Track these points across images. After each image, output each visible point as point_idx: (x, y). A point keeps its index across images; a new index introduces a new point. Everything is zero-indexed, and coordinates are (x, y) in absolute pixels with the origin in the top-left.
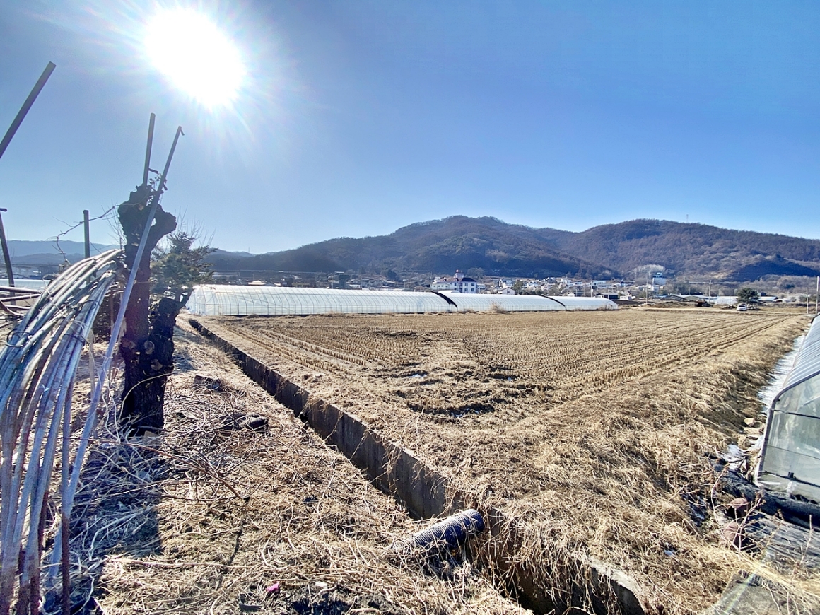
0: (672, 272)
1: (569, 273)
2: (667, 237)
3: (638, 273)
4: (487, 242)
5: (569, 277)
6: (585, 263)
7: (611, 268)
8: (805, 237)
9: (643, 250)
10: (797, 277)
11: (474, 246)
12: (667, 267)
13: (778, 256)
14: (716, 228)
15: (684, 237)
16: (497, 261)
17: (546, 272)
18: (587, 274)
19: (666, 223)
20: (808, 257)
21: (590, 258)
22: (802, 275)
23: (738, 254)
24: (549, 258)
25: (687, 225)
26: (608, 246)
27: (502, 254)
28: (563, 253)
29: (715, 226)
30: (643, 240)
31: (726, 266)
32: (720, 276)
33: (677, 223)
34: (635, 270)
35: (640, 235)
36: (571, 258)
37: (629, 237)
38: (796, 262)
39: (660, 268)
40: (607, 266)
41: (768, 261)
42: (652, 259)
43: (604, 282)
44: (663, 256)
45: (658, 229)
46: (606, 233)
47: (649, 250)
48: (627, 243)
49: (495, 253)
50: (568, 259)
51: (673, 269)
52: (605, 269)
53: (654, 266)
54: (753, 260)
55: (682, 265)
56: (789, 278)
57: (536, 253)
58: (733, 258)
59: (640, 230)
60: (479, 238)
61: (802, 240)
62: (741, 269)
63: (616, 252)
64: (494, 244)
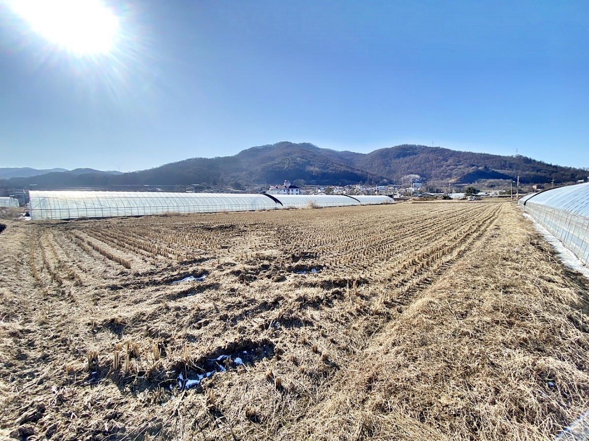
0: (424, 179)
1: (361, 182)
2: (421, 157)
3: (404, 180)
4: (306, 161)
5: (361, 185)
6: (371, 175)
7: (387, 177)
8: (501, 155)
9: (407, 165)
10: (496, 180)
11: (298, 164)
12: (421, 176)
13: (486, 167)
14: (450, 150)
15: (431, 156)
16: (314, 174)
17: (346, 181)
18: (372, 182)
19: (420, 147)
20: (503, 167)
21: (374, 171)
22: (499, 179)
23: (462, 166)
24: (348, 171)
25: (433, 148)
26: (385, 162)
27: (317, 169)
28: (357, 168)
29: (449, 148)
30: (407, 159)
31: (455, 174)
32: (453, 181)
33: (426, 147)
34: (402, 178)
35: (405, 155)
36: (362, 171)
37: (398, 157)
38: (496, 170)
39: (417, 176)
40: (385, 176)
41: (480, 171)
42: (412, 171)
43: (383, 187)
44: (419, 169)
45: (415, 151)
46: (384, 155)
47: (410, 165)
48: (397, 161)
49: (312, 168)
50: (360, 172)
51: (425, 177)
52: (384, 178)
53: (414, 175)
54: (471, 170)
55: (430, 175)
56: (492, 180)
57: (340, 169)
58: (460, 169)
59: (405, 152)
60: (301, 158)
61: (499, 156)
62: (464, 176)
63: (390, 167)
64: (311, 162)
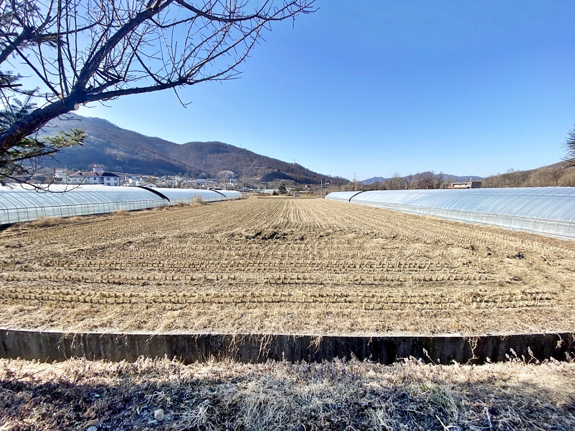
1: (180, 173)
2: (232, 155)
3: (221, 175)
5: (181, 176)
6: (189, 167)
7: (205, 171)
8: (286, 162)
9: (221, 161)
10: (286, 180)
12: (235, 172)
13: (279, 170)
14: (253, 153)
15: (240, 156)
17: (162, 171)
18: (192, 174)
19: (231, 146)
20: (288, 171)
21: (190, 162)
22: (287, 179)
23: (263, 168)
25: (241, 149)
26: (201, 156)
28: (172, 158)
29: (253, 151)
30: (220, 155)
31: (260, 174)
32: (258, 179)
33: (236, 147)
34: (219, 173)
35: (218, 152)
36: (179, 162)
37: (213, 152)
38: (285, 173)
39: (232, 173)
40: (202, 169)
41: (275, 172)
42: (226, 167)
43: (203, 180)
44: (232, 166)
45: (227, 150)
46: (198, 147)
47: (224, 162)
48: (212, 156)
50: (177, 163)
51: (237, 174)
52: (202, 172)
53: (229, 171)
54: (270, 171)
55: (241, 172)
56: (283, 180)
58: (262, 169)
59: (218, 148)
61: (285, 162)
62: (266, 176)
63: (206, 161)
